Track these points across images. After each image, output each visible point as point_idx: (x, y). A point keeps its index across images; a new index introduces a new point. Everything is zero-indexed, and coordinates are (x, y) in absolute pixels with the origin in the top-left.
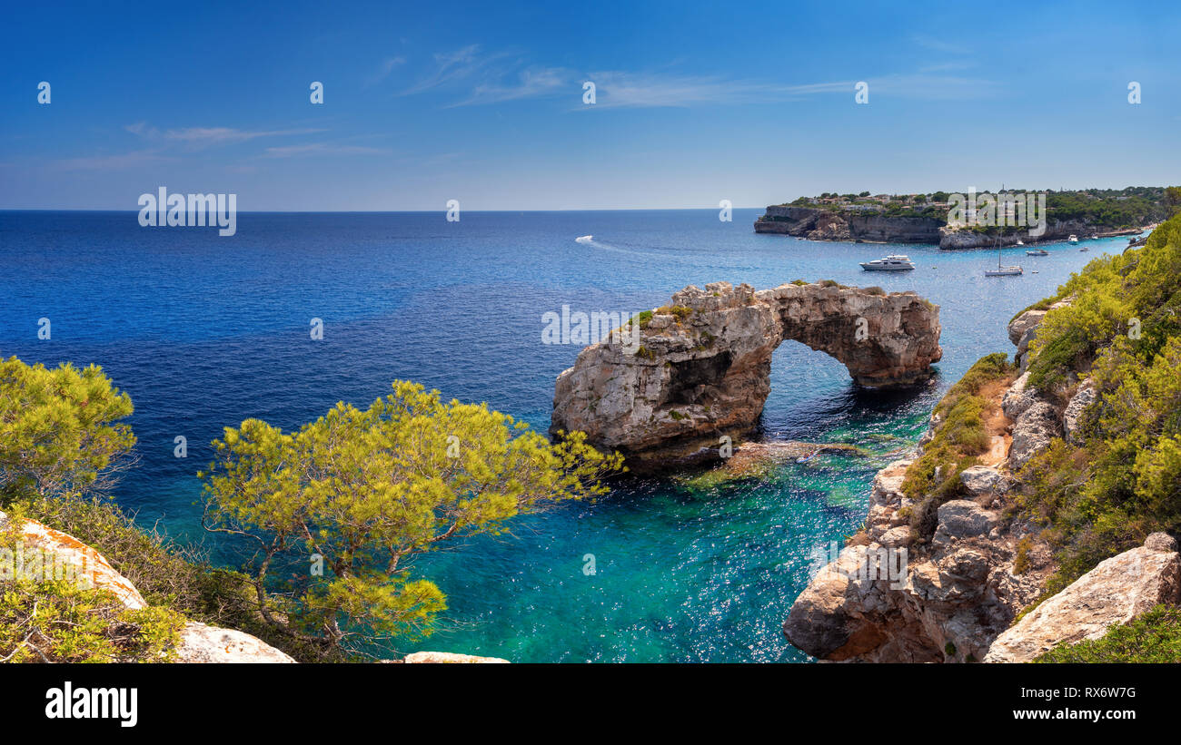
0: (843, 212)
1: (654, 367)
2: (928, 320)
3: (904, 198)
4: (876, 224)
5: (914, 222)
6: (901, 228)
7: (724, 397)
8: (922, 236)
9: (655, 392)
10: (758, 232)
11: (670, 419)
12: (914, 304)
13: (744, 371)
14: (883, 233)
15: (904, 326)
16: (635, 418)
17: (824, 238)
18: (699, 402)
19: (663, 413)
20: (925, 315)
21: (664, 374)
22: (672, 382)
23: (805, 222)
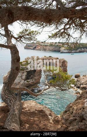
0: (41, 45)
1: (24, 72)
2: (66, 64)
3: (53, 43)
4: (48, 47)
5: (55, 47)
6: (52, 48)
7: (35, 78)
8: (57, 50)
9: (24, 77)
10: (25, 49)
11: (27, 83)
12: (64, 61)
13: (38, 73)
14: (49, 49)
15: (62, 65)
16: (21, 83)
17: (38, 50)
18: (31, 79)
19: (26, 81)
20: (66, 63)
21: (25, 74)
22: (27, 75)
23: (34, 47)
